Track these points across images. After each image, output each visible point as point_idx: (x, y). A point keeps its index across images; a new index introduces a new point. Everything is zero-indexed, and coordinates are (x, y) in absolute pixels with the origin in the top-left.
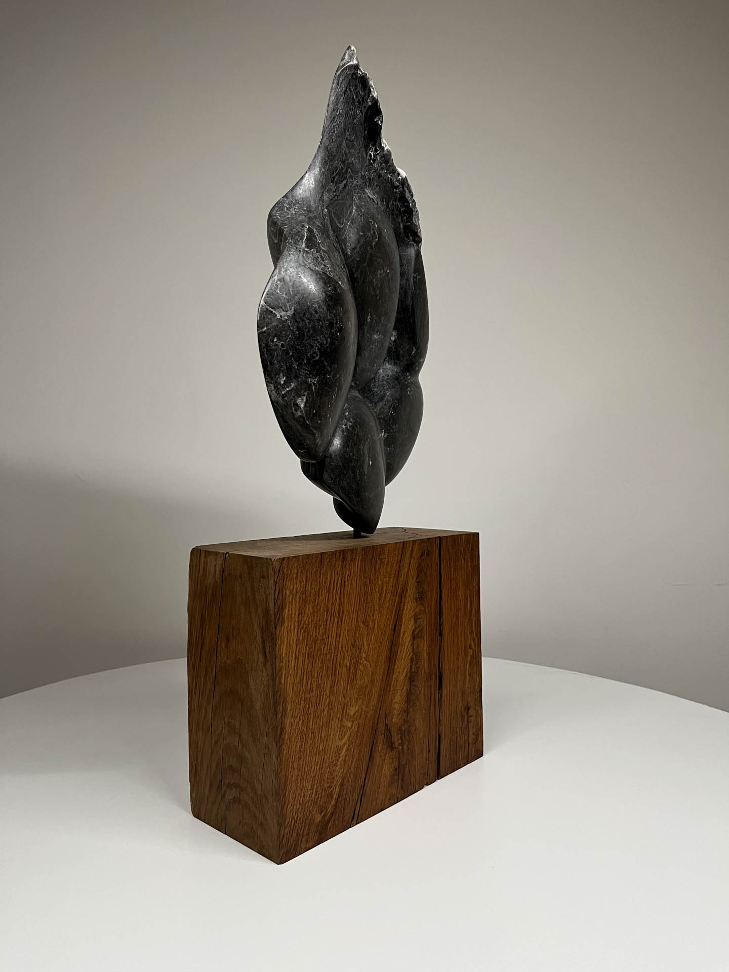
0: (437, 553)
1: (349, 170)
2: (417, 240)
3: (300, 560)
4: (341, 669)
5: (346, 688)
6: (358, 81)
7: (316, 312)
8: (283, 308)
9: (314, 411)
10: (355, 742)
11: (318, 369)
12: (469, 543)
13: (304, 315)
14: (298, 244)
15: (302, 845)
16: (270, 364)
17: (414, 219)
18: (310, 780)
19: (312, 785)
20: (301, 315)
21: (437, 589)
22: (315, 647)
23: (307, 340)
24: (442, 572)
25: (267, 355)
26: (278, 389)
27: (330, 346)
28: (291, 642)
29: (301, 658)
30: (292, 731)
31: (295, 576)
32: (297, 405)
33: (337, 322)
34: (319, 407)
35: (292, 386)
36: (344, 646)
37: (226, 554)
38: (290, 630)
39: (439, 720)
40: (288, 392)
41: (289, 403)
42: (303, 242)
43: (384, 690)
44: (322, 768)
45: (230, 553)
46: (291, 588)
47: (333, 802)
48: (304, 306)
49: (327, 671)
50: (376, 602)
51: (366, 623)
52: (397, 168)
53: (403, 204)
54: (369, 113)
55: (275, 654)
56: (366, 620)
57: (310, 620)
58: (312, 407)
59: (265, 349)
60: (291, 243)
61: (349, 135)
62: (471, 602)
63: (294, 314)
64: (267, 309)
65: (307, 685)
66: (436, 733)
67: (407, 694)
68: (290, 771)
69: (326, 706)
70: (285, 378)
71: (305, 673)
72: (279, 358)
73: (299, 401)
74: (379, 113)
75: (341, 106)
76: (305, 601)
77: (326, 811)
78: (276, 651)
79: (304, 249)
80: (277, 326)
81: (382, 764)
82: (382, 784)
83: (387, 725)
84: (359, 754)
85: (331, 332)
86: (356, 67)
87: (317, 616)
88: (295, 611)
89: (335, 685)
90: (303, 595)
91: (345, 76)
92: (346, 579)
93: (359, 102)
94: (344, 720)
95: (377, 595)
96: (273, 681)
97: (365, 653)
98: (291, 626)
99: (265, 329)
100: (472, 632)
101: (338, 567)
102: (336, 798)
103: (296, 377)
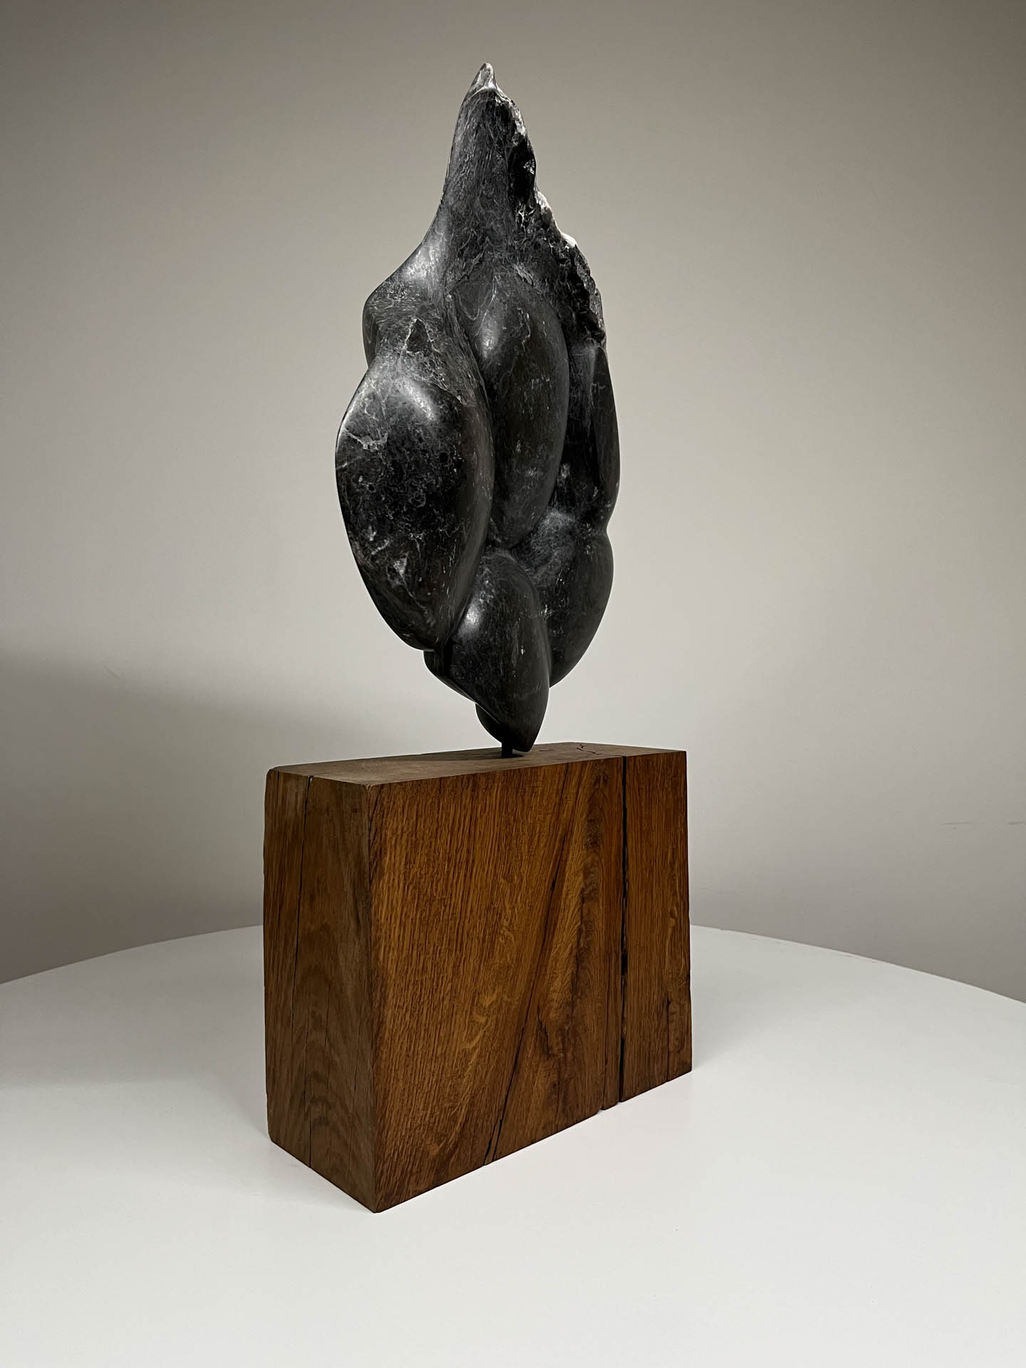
0: (620, 780)
1: (487, 239)
2: (599, 336)
3: (408, 788)
4: (470, 942)
5: (477, 968)
6: (497, 112)
7: (421, 440)
8: (372, 435)
9: (420, 580)
10: (492, 1045)
11: (424, 519)
12: (671, 767)
13: (403, 444)
14: (396, 346)
15: (410, 1187)
16: (353, 513)
17: (591, 305)
18: (422, 1097)
19: (425, 1103)
20: (399, 444)
21: (619, 831)
22: (430, 910)
23: (406, 480)
24: (627, 806)
25: (349, 500)
26: (366, 548)
27: (442, 487)
28: (394, 902)
29: (409, 926)
30: (395, 1027)
31: (400, 810)
32: (394, 570)
33: (452, 454)
34: (428, 572)
35: (387, 544)
36: (475, 909)
37: (310, 778)
38: (393, 885)
39: (623, 1018)
40: (380, 552)
41: (382, 568)
42: (404, 343)
43: (536, 973)
44: (441, 1080)
45: (315, 776)
46: (395, 827)
47: (458, 1128)
48: (403, 432)
49: (449, 944)
50: (525, 848)
51: (509, 878)
52: (562, 234)
53: (575, 285)
54: (515, 157)
55: (370, 920)
56: (509, 872)
57: (423, 872)
58: (416, 573)
59: (346, 494)
60: (387, 343)
61: (486, 190)
62: (673, 849)
63: (388, 443)
64: (349, 437)
65: (417, 964)
66: (617, 1035)
67: (572, 981)
68: (392, 1082)
69: (448, 994)
70: (375, 533)
71: (416, 947)
72: (366, 506)
73: (397, 565)
74: (529, 156)
75: (471, 149)
76: (415, 846)
77: (447, 1142)
78: (370, 914)
79: (405, 352)
80: (364, 460)
81: (533, 1077)
82: (533, 1105)
83: (540, 1023)
84: (498, 1062)
85: (443, 468)
86: (493, 93)
87: (433, 867)
88: (400, 859)
89: (462, 965)
90: (412, 836)
91: (476, 107)
92: (478, 816)
93: (499, 143)
94: (474, 1013)
95: (525, 838)
96: (367, 955)
97: (507, 920)
98: (394, 880)
99: (346, 464)
100: (675, 894)
101: (466, 799)
102: (463, 1122)
103: (391, 531)
